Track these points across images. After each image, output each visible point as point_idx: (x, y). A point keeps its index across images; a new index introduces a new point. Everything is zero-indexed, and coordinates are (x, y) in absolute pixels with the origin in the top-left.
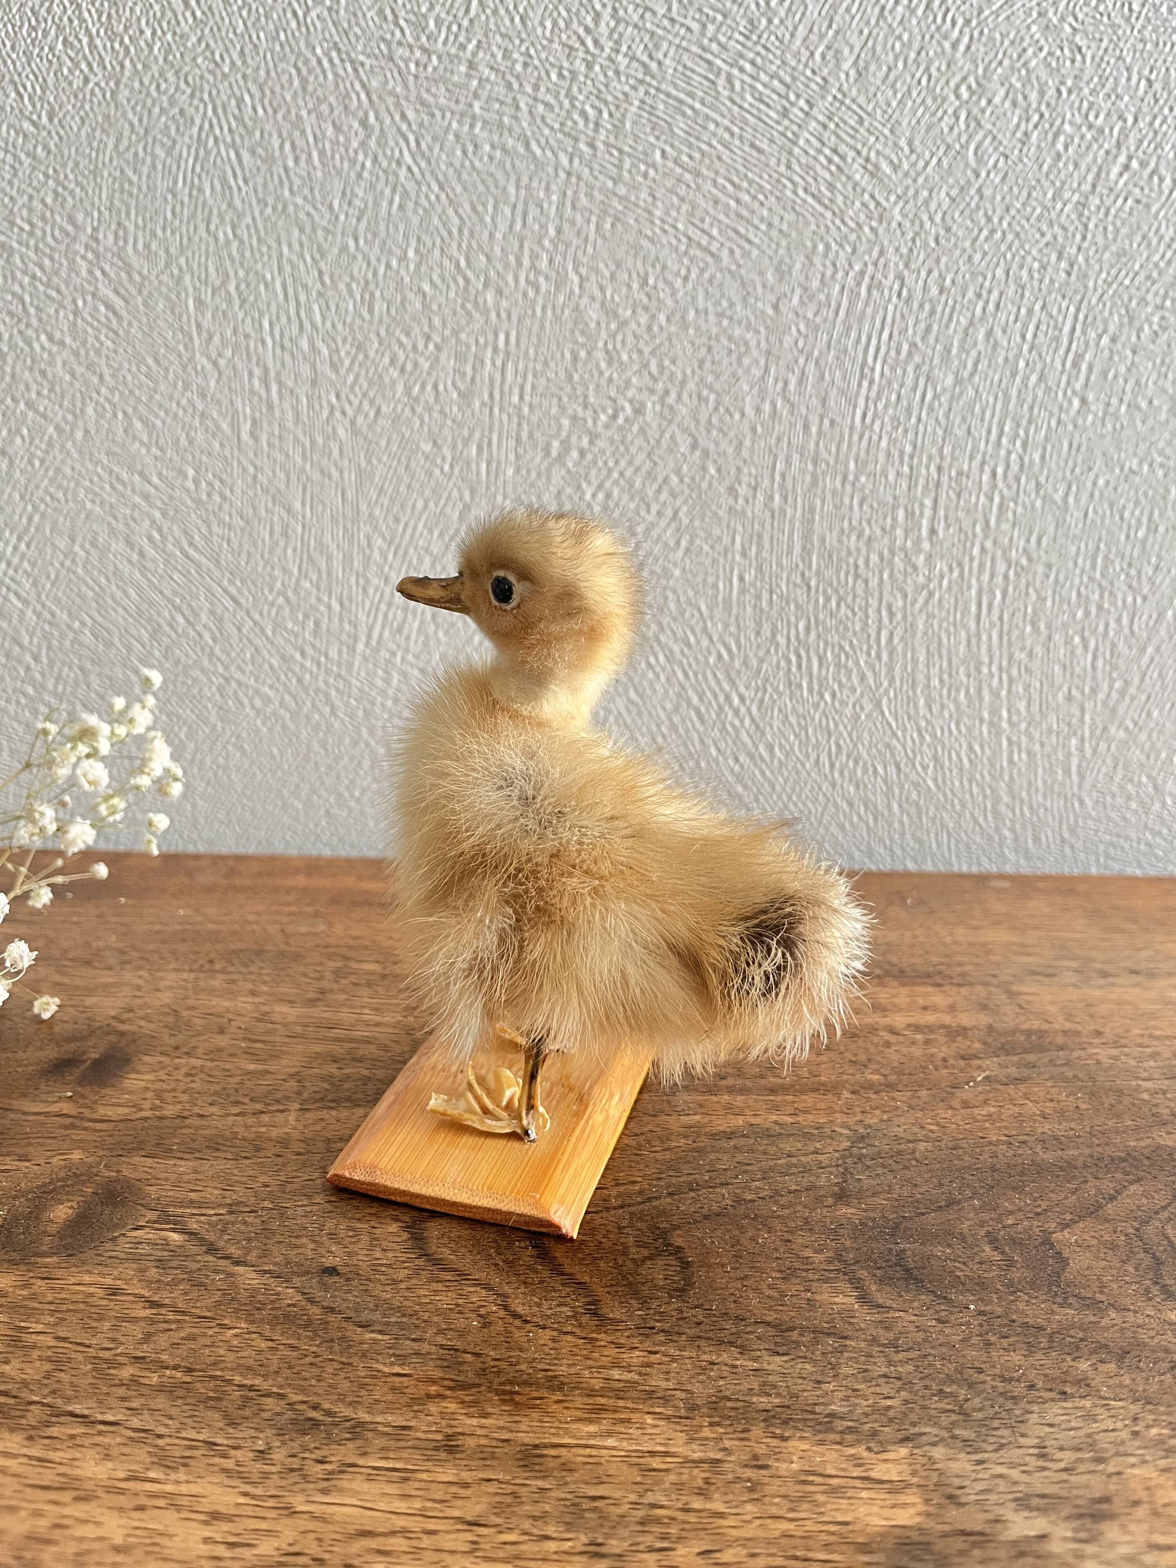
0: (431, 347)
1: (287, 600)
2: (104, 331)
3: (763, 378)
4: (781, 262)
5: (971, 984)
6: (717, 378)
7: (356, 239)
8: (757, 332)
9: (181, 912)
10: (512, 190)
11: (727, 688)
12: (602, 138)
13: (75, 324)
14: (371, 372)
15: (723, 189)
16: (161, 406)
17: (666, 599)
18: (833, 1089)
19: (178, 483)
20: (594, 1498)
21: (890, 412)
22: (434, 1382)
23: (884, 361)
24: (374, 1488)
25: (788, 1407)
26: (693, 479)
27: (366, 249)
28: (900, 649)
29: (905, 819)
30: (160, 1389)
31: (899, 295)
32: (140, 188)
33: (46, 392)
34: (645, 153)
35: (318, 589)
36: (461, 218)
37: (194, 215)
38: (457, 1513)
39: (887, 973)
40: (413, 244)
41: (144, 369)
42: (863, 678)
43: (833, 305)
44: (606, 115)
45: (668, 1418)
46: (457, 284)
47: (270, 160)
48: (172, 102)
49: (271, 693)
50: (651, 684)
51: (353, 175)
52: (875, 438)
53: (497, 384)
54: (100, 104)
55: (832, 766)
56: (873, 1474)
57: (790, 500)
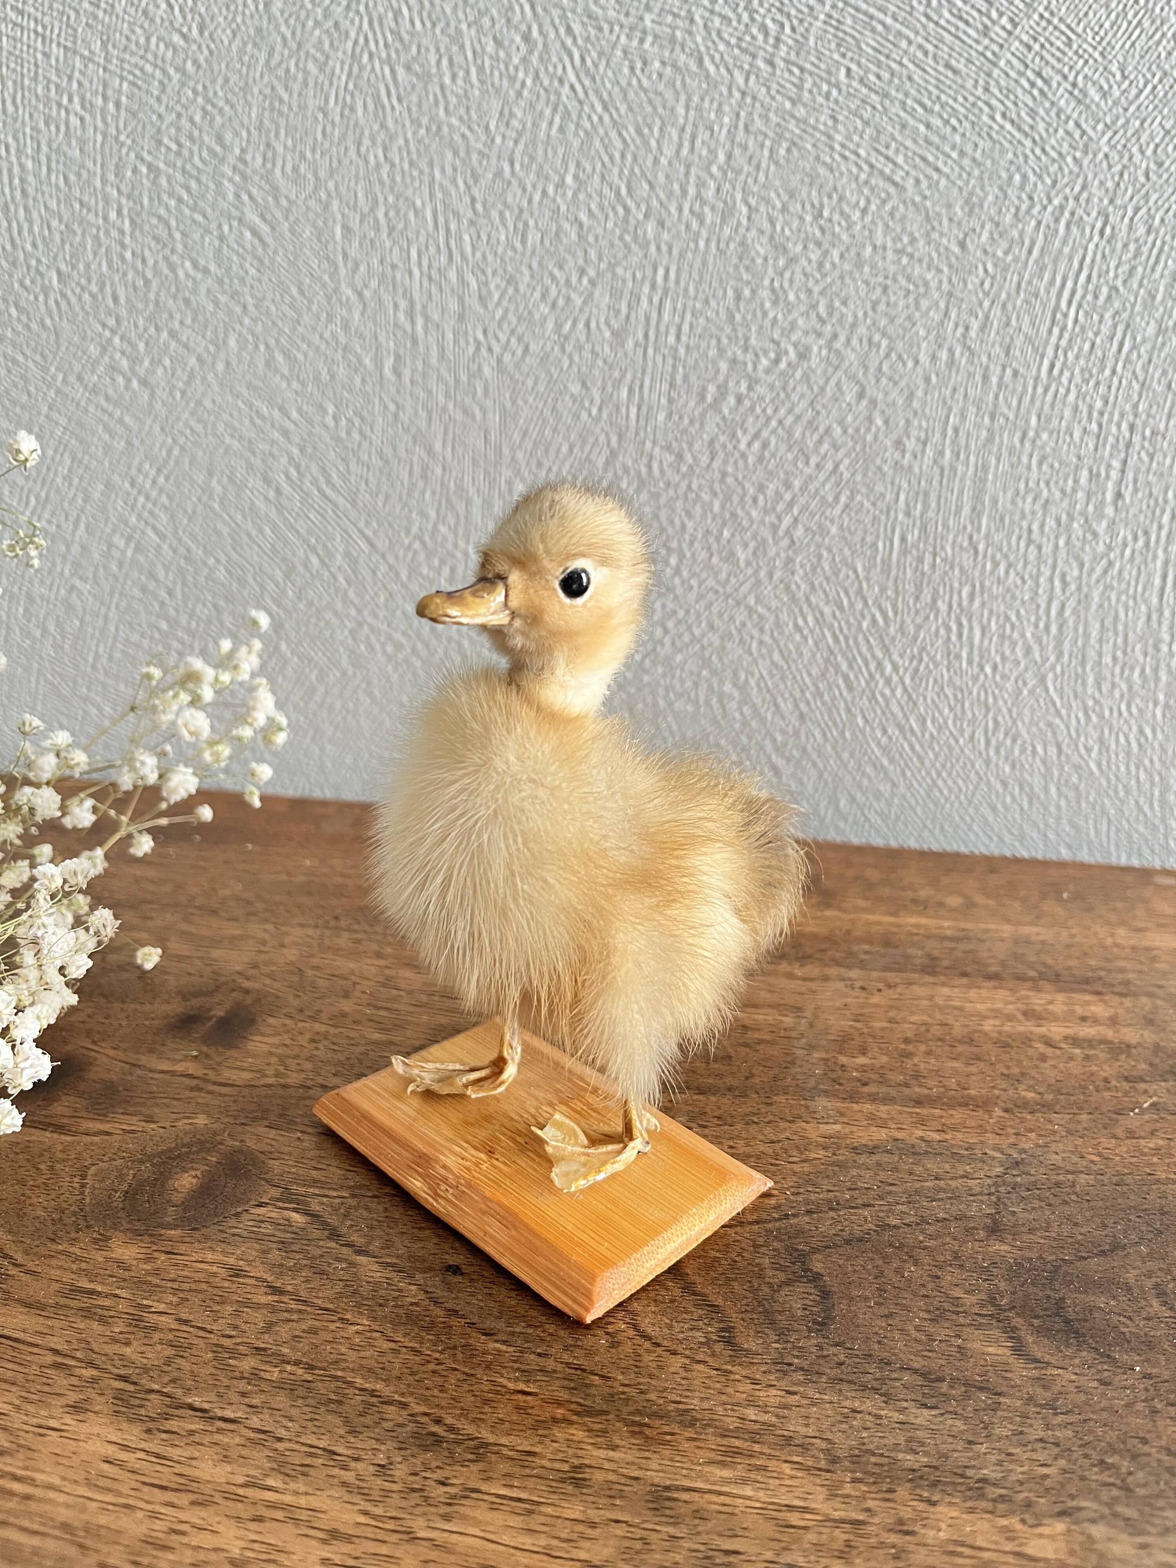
0: (585, 281)
1: (423, 543)
2: (249, 259)
3: (942, 323)
4: (971, 194)
5: (1135, 995)
6: (892, 321)
7: (512, 163)
8: (939, 271)
9: (308, 862)
10: (681, 111)
11: (879, 654)
12: (783, 54)
13: (219, 251)
14: (521, 308)
15: (912, 113)
16: (303, 339)
17: (820, 557)
18: (985, 1104)
19: (317, 419)
20: (728, 1553)
21: (1082, 362)
22: (559, 1404)
23: (1080, 306)
24: (498, 1518)
25: (936, 1468)
26: (857, 430)
27: (521, 174)
28: (1071, 622)
29: (1063, 803)
30: (280, 1386)
31: (1102, 233)
32: (290, 107)
33: (189, 321)
34: (829, 73)
35: (456, 535)
36: (624, 141)
37: (344, 136)
38: (583, 1555)
39: (1042, 976)
40: (572, 168)
41: (287, 299)
42: (1028, 651)
43: (1027, 242)
44: (787, 30)
45: (808, 1469)
46: (616, 213)
47: (426, 77)
48: (327, 14)
49: (403, 640)
50: (798, 648)
51: (512, 93)
52: (1062, 391)
53: (653, 323)
54: (252, 16)
55: (988, 742)
56: (1029, 1550)
57: (962, 457)
